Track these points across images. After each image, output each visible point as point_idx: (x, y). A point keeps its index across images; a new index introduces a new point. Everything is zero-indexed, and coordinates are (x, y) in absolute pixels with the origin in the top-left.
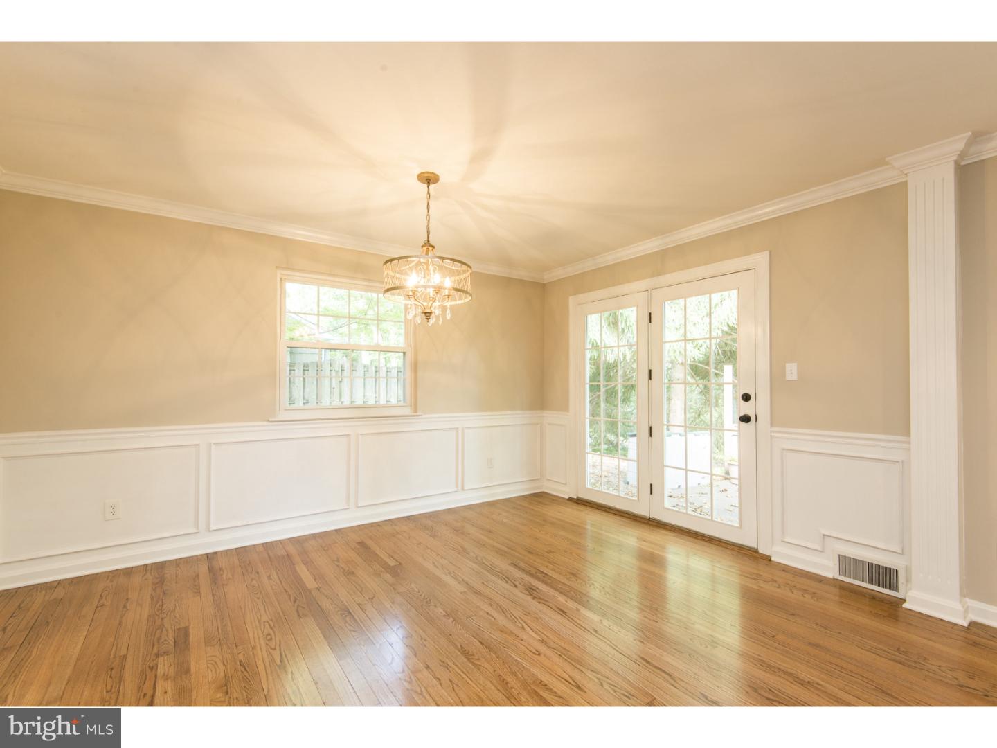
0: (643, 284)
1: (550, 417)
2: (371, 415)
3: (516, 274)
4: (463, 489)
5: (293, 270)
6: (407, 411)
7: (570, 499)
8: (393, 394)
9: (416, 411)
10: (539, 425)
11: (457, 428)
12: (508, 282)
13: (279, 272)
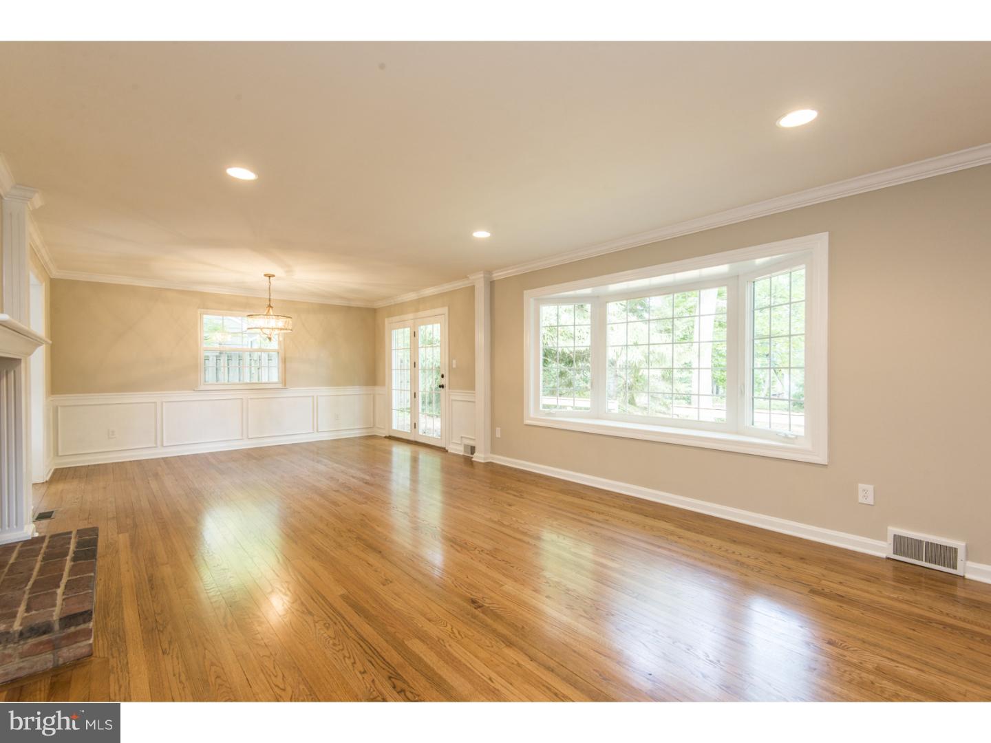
0: (411, 316)
1: (378, 389)
2: (258, 388)
3: (353, 304)
4: (317, 431)
5: (207, 309)
6: (280, 386)
7: (386, 437)
8: (272, 375)
9: (285, 385)
10: (372, 396)
11: (313, 396)
12: (349, 309)
13: (199, 311)
